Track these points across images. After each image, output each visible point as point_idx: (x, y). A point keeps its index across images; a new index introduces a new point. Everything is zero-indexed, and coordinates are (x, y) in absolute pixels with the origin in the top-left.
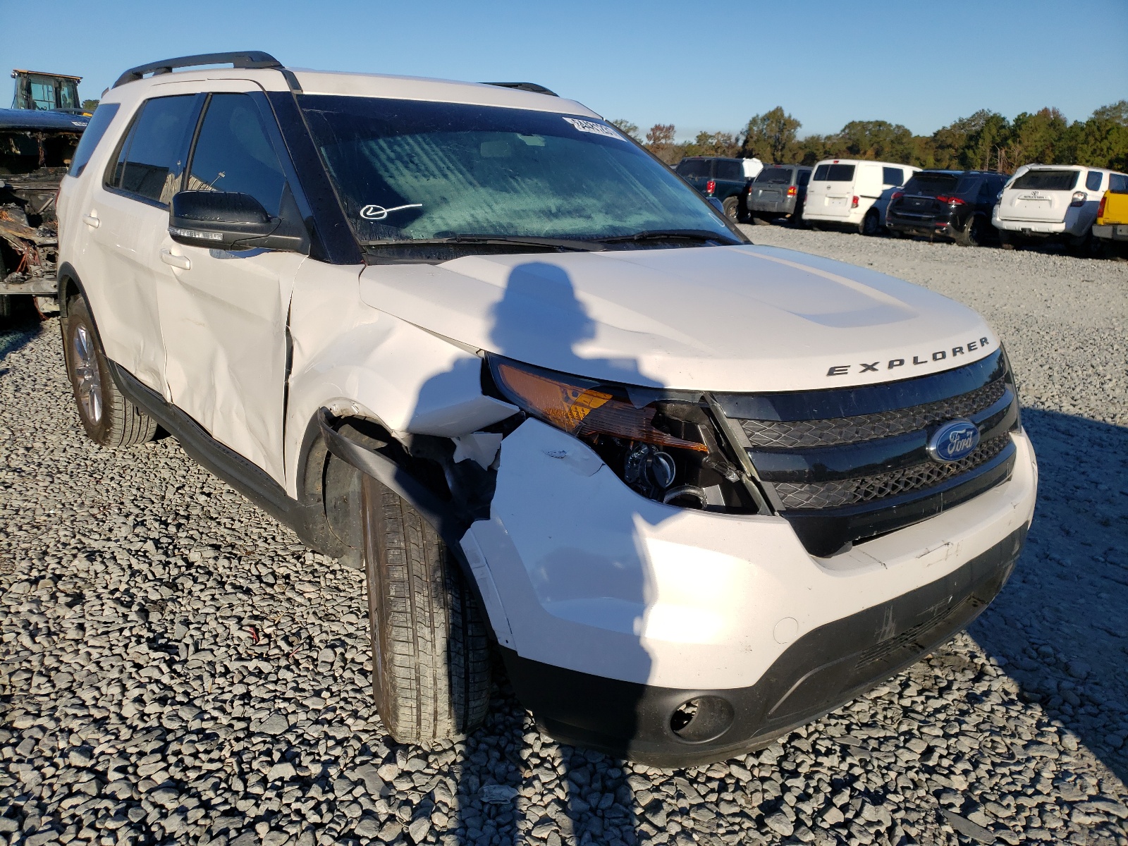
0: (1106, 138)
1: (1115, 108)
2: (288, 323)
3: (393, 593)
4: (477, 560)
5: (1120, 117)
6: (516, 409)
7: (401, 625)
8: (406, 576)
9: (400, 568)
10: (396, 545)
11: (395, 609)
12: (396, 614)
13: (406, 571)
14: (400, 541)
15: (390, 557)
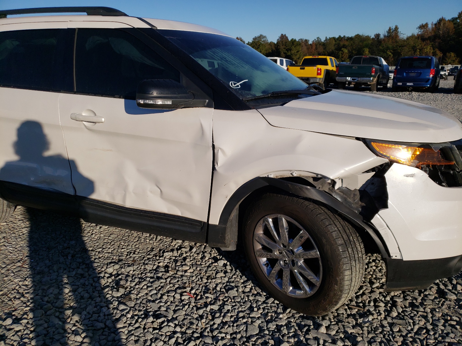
0: (259, 48)
1: (259, 37)
2: (213, 142)
3: (341, 250)
4: (382, 226)
5: (261, 40)
6: (387, 161)
7: (347, 263)
8: (343, 242)
9: (339, 239)
10: (334, 230)
11: (343, 257)
12: (344, 259)
13: (342, 240)
14: (334, 228)
15: (334, 235)
